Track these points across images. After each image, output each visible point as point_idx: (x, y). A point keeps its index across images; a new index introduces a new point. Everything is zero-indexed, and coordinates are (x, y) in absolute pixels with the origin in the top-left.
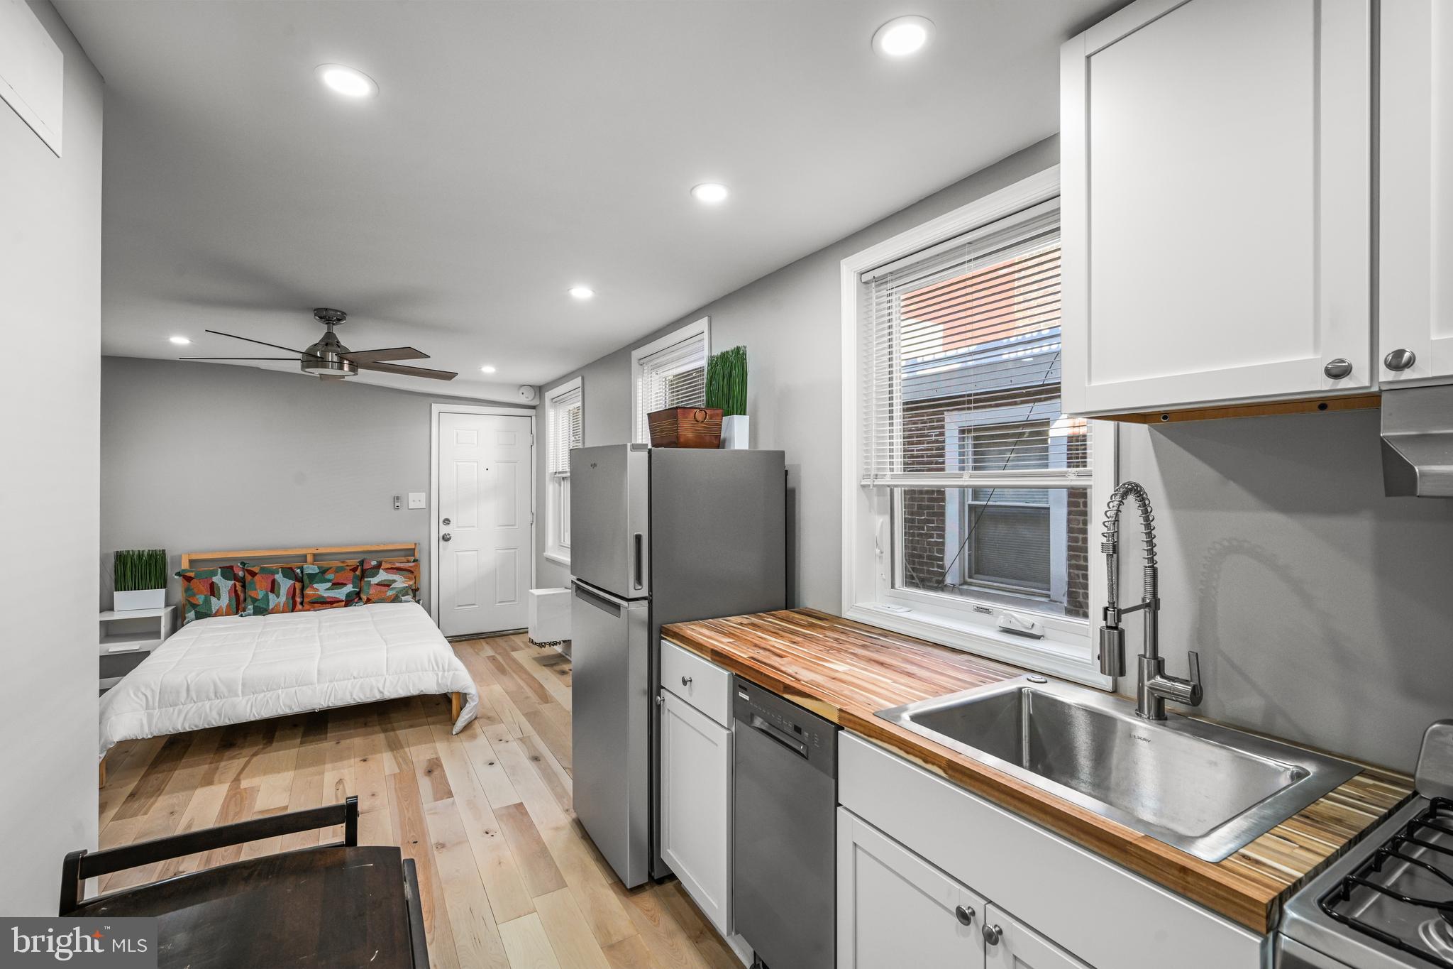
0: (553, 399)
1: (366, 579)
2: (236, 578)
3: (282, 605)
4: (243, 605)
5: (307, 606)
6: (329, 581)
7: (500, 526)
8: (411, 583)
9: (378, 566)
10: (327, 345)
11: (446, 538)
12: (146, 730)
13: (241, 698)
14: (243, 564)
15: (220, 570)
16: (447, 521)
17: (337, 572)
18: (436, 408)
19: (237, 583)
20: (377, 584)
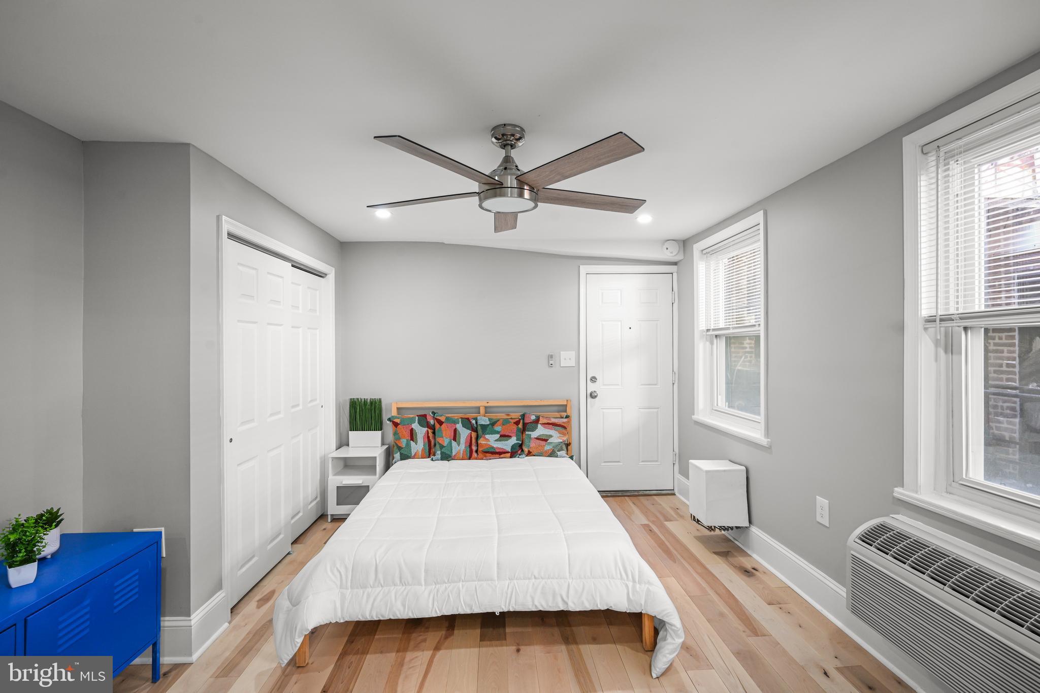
0: (702, 251)
1: (527, 433)
2: (428, 425)
3: (462, 452)
4: (434, 450)
5: (481, 455)
6: (497, 432)
7: (642, 385)
8: (565, 438)
9: (537, 421)
10: (506, 169)
11: (593, 396)
12: (339, 614)
13: (424, 587)
14: (434, 413)
15: (417, 417)
16: (594, 379)
17: (504, 425)
18: (584, 269)
19: (429, 430)
20: (537, 439)
